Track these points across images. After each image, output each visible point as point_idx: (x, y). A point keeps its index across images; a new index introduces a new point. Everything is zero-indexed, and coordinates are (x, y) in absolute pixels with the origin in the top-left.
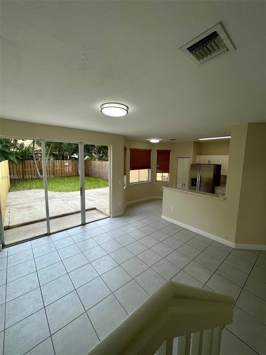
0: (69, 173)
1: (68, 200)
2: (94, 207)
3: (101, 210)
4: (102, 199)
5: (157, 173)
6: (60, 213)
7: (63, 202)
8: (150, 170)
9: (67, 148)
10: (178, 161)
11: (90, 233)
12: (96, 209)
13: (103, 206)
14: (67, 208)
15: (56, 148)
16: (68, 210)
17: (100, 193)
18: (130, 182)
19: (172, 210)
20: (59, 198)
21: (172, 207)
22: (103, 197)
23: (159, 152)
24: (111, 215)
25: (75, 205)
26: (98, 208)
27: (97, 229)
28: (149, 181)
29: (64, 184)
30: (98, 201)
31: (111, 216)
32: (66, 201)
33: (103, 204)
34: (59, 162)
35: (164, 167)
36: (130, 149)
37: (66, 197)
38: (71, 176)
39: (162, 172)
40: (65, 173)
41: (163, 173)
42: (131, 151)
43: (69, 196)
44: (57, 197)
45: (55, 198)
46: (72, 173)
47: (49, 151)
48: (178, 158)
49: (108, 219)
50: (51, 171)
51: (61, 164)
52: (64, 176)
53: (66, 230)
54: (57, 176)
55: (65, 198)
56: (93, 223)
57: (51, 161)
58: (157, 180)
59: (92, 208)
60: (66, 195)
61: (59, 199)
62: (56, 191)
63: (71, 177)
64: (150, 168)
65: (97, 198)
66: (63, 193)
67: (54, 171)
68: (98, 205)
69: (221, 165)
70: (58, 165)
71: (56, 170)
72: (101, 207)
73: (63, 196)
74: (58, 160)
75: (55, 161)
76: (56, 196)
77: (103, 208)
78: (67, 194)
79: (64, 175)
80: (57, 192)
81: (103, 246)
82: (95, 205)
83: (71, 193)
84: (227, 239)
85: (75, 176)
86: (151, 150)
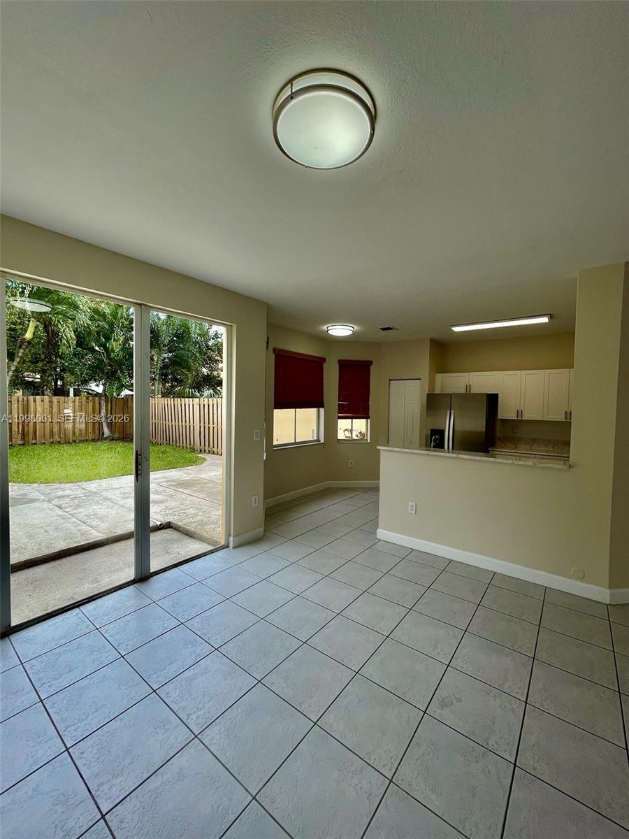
0: (74, 433)
1: (77, 507)
2: (166, 520)
3: (191, 528)
4: (184, 496)
5: (339, 420)
6: (48, 548)
7: (60, 512)
8: (322, 410)
9: (70, 364)
10: (392, 390)
11: (173, 607)
12: (171, 527)
13: (192, 518)
14: (74, 530)
15: (35, 361)
16: (79, 535)
17: (173, 481)
18: (275, 443)
19: (410, 511)
20: (44, 501)
21: (410, 503)
22: (186, 491)
23: (344, 366)
24: (231, 539)
25: (102, 519)
26: (180, 524)
27: (192, 588)
28: (318, 440)
29: (59, 461)
30: (172, 504)
31: (231, 545)
32: (68, 509)
33: (192, 511)
34: (43, 401)
35: (355, 405)
36: (274, 349)
37: (68, 496)
38: (81, 441)
39: (352, 418)
40: (62, 432)
41: (354, 420)
42: (277, 355)
43: (79, 492)
44: (38, 499)
45: (32, 501)
46: (84, 432)
47: (13, 368)
48: (390, 380)
49: (219, 554)
50: (15, 428)
51: (51, 407)
52: (59, 442)
53: (78, 606)
54: (34, 442)
55: (67, 500)
56: (176, 569)
57: (18, 398)
58: (339, 438)
59: (159, 523)
60: (67, 492)
61: (46, 505)
62: (34, 483)
63: (81, 445)
64: (323, 407)
65: (171, 496)
66: (56, 485)
67: (26, 428)
68: (177, 513)
69: (498, 394)
70: (39, 409)
71: (31, 424)
72: (187, 520)
73: (60, 493)
74: (38, 394)
75: (31, 398)
76: (34, 495)
77: (194, 522)
78: (71, 489)
79: (57, 438)
80: (36, 485)
81: (229, 649)
82: (167, 515)
83: (86, 485)
84: (582, 579)
85: (93, 440)
86: (324, 360)
